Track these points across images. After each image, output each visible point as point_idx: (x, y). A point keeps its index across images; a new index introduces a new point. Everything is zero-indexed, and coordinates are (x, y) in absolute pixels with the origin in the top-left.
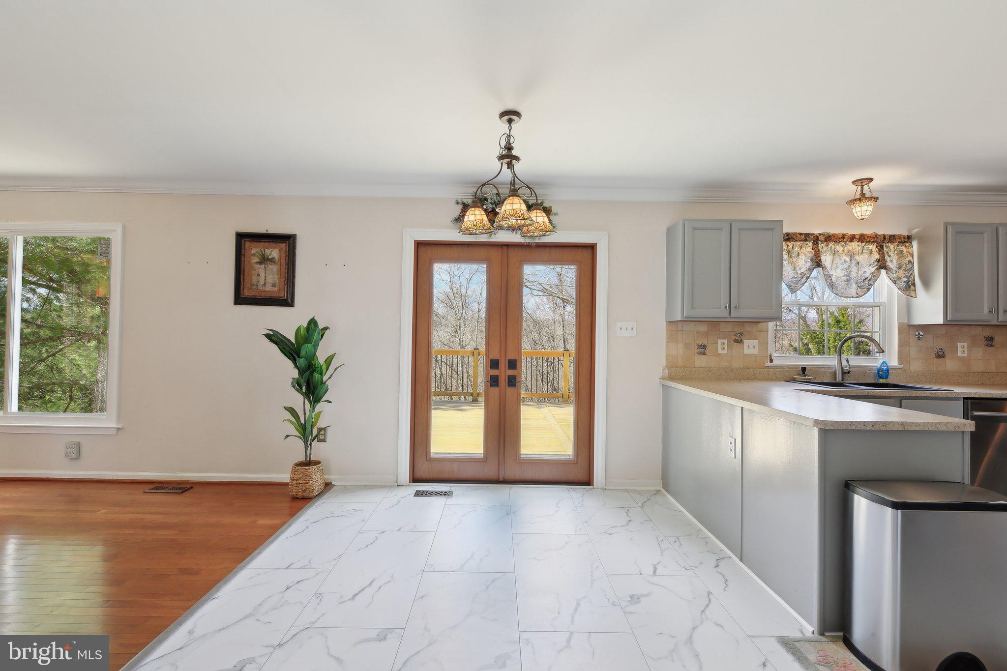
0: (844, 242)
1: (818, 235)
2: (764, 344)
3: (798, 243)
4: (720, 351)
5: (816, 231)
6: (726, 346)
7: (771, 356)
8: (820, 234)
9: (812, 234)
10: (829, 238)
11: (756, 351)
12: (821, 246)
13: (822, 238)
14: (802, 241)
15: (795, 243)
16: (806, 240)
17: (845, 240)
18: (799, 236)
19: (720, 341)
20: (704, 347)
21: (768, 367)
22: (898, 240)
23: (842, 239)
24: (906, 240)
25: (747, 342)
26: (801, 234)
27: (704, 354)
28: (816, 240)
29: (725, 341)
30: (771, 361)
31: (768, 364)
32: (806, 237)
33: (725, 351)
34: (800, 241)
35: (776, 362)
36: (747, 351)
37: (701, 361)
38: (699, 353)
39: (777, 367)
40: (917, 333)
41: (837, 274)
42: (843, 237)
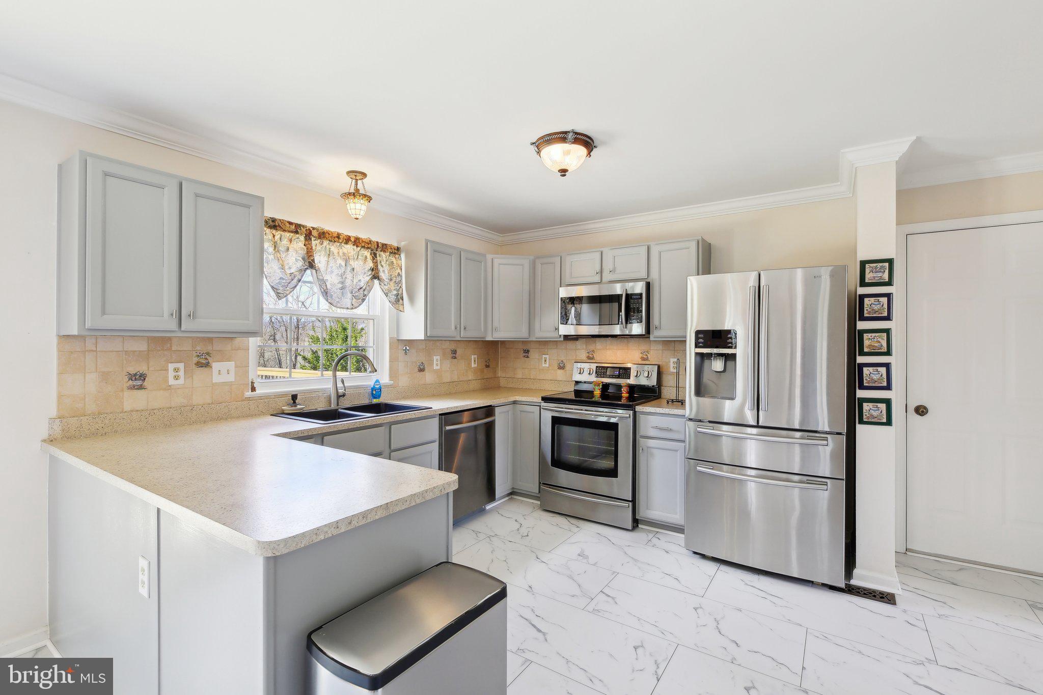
0: (338, 242)
1: (311, 229)
2: (243, 367)
3: (288, 234)
4: (172, 382)
5: (309, 224)
6: (181, 373)
7: (252, 383)
8: (314, 229)
9: (303, 226)
10: (323, 235)
11: (231, 378)
12: (315, 243)
13: (315, 233)
14: (292, 232)
15: (283, 233)
16: (296, 232)
17: (340, 241)
18: (288, 225)
19: (171, 367)
20: (143, 377)
21: (249, 399)
22: (389, 250)
23: (336, 238)
24: (396, 251)
25: (216, 366)
26: (290, 223)
27: (141, 387)
28: (308, 235)
29: (181, 366)
30: (253, 389)
31: (249, 394)
32: (297, 228)
33: (181, 381)
34: (289, 232)
35: (259, 391)
36: (216, 379)
37: (134, 400)
38: (133, 388)
39: (261, 398)
40: (404, 348)
41: (332, 280)
42: (338, 236)
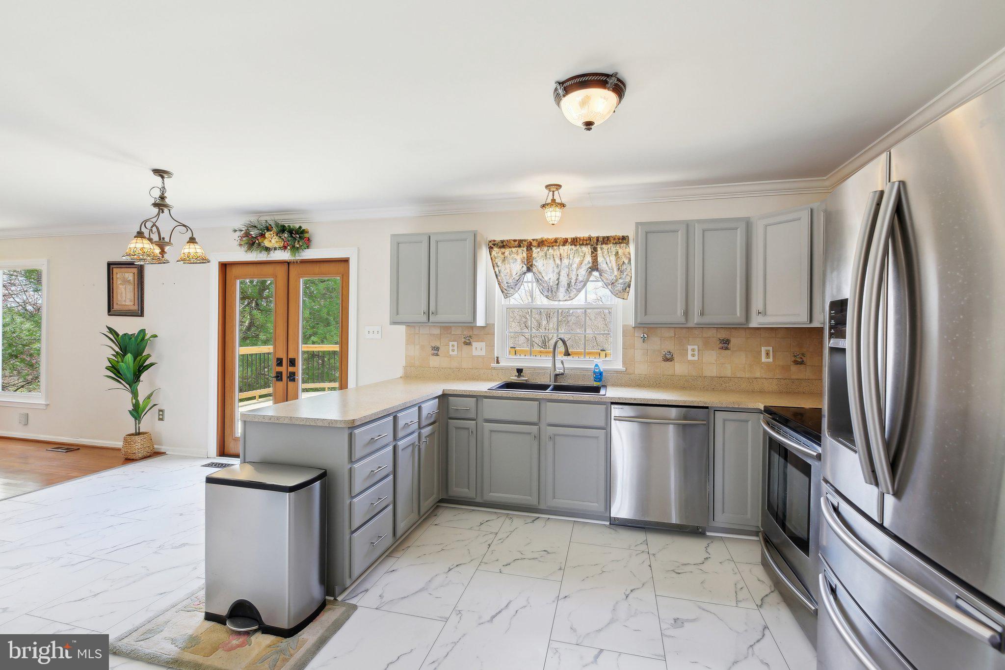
0: (556, 246)
1: (532, 241)
2: (490, 346)
3: (514, 250)
4: (451, 353)
5: (529, 238)
6: (456, 348)
7: (498, 358)
8: (533, 240)
9: (525, 241)
10: (541, 243)
11: (483, 353)
12: (534, 251)
13: (534, 243)
14: (516, 247)
15: (510, 249)
16: (519, 246)
17: (558, 244)
18: (513, 242)
19: (451, 343)
20: (437, 349)
21: (494, 368)
22: (612, 241)
23: (554, 243)
24: (621, 241)
25: (474, 344)
26: (515, 241)
27: (437, 355)
28: (529, 246)
29: (455, 343)
30: (498, 362)
31: (495, 365)
32: (519, 243)
33: (455, 353)
34: (514, 247)
35: (501, 364)
36: (475, 353)
37: (434, 362)
38: (433, 355)
39: (502, 369)
40: (642, 336)
41: (550, 276)
42: (556, 241)
